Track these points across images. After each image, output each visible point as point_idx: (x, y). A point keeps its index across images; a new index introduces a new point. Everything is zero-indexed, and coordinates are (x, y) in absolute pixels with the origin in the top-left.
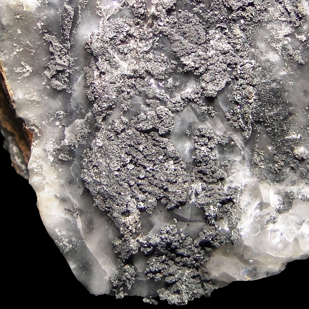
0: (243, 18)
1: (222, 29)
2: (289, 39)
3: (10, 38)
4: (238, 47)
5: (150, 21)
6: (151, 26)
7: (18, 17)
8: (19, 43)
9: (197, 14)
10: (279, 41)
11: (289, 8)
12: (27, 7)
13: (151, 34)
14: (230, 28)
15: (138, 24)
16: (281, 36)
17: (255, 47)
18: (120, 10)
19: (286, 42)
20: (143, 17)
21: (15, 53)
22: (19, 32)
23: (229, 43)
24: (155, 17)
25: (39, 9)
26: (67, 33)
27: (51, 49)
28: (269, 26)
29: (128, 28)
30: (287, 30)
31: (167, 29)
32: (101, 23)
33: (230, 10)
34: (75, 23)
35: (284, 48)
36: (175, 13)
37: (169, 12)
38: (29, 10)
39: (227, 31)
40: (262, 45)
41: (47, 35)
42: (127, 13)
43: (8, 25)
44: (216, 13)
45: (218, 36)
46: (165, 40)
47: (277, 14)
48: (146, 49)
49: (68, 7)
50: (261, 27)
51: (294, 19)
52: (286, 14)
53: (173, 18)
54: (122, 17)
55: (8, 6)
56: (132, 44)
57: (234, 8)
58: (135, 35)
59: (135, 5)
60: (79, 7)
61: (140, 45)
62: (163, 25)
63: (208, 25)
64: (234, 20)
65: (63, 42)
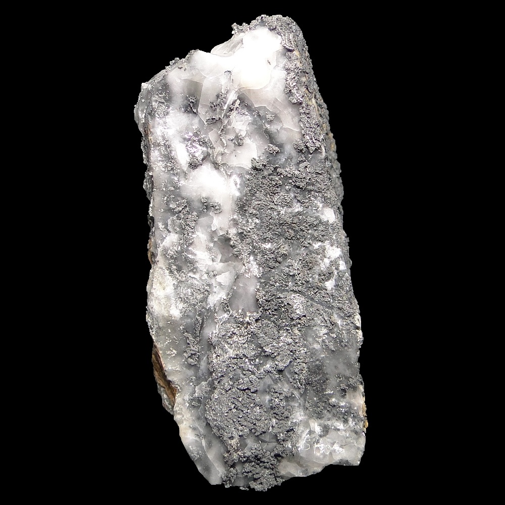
0: (300, 324)
1: (287, 330)
2: (326, 336)
3: (164, 334)
4: (297, 341)
5: (245, 325)
6: (246, 328)
7: (169, 322)
8: (169, 336)
9: (274, 322)
10: (320, 337)
11: (326, 319)
12: (174, 317)
13: (246, 333)
14: (292, 329)
15: (239, 327)
16: (321, 335)
17: (306, 341)
18: (228, 319)
19: (324, 338)
20: (242, 323)
21: (167, 343)
22: (170, 331)
23: (291, 338)
24: (248, 323)
25: (181, 318)
26: (198, 332)
27: (188, 341)
28: (314, 328)
29: (233, 329)
30: (325, 331)
31: (256, 331)
32: (217, 326)
33: (292, 319)
34: (202, 327)
35: (323, 341)
36: (260, 321)
37: (257, 321)
38: (175, 319)
39: (290, 331)
40: (310, 340)
41: (186, 333)
42: (232, 320)
43: (163, 327)
44: (284, 321)
45: (285, 334)
46: (254, 336)
47: (319, 322)
48: (243, 342)
49: (198, 317)
50: (310, 329)
51: (329, 325)
52: (324, 321)
53: (259, 324)
54: (229, 323)
55: (163, 316)
56: (235, 338)
57: (294, 318)
58: (237, 333)
59: (237, 317)
60: (205, 318)
61: (240, 339)
62: (253, 328)
63: (279, 328)
64: (294, 325)
65: (195, 338)
